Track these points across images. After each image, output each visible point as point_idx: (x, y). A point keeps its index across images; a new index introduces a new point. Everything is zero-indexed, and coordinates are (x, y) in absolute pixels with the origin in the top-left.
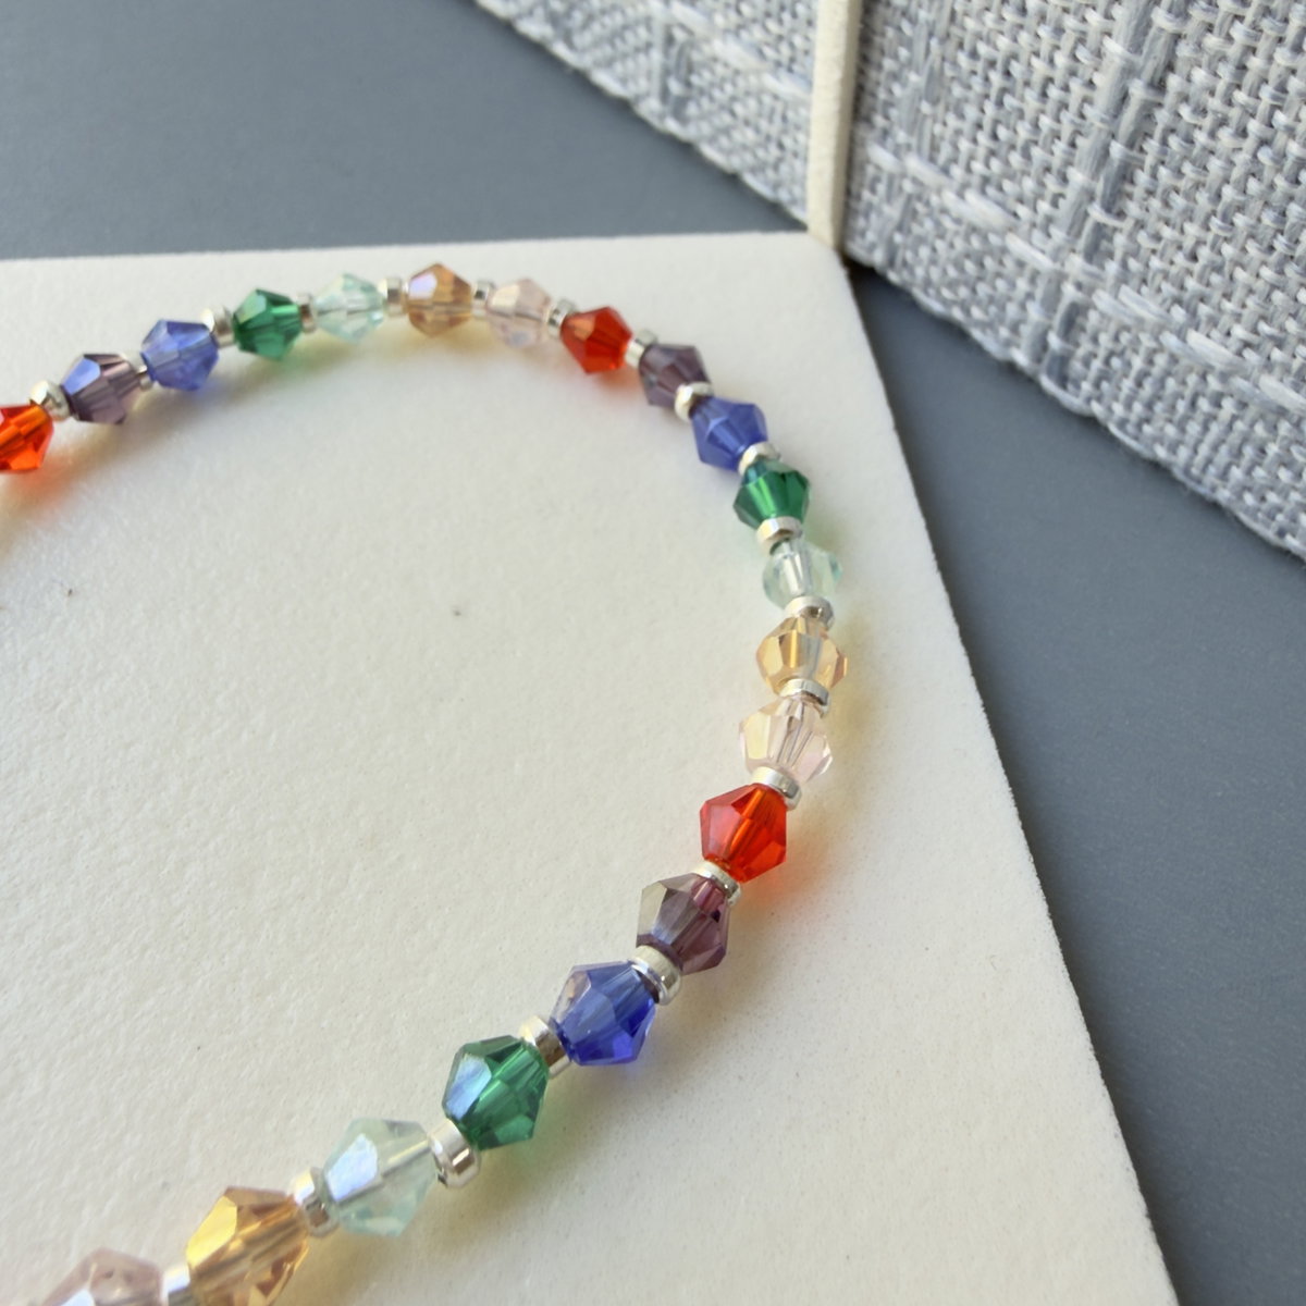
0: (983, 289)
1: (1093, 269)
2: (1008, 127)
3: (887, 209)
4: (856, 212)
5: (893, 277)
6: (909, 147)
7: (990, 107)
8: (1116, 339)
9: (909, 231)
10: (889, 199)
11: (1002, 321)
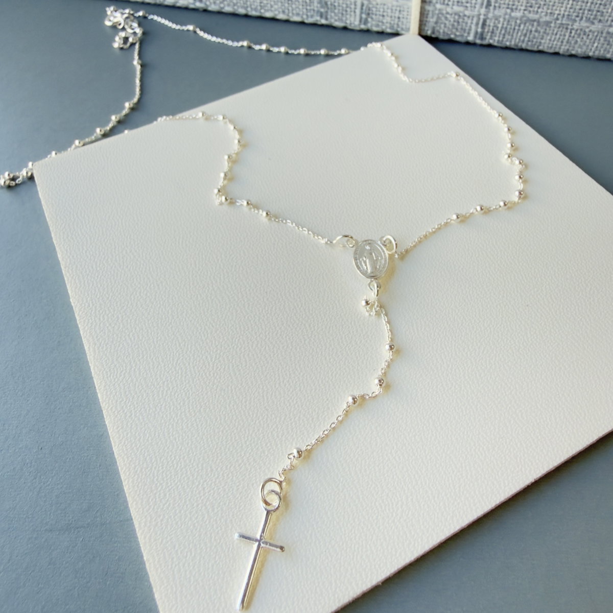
0: (459, 27)
1: (487, 10)
3: (431, 20)
4: (422, 25)
5: (433, 36)
6: (437, 3)
8: (494, 23)
9: (438, 23)
10: (432, 17)
11: (465, 32)
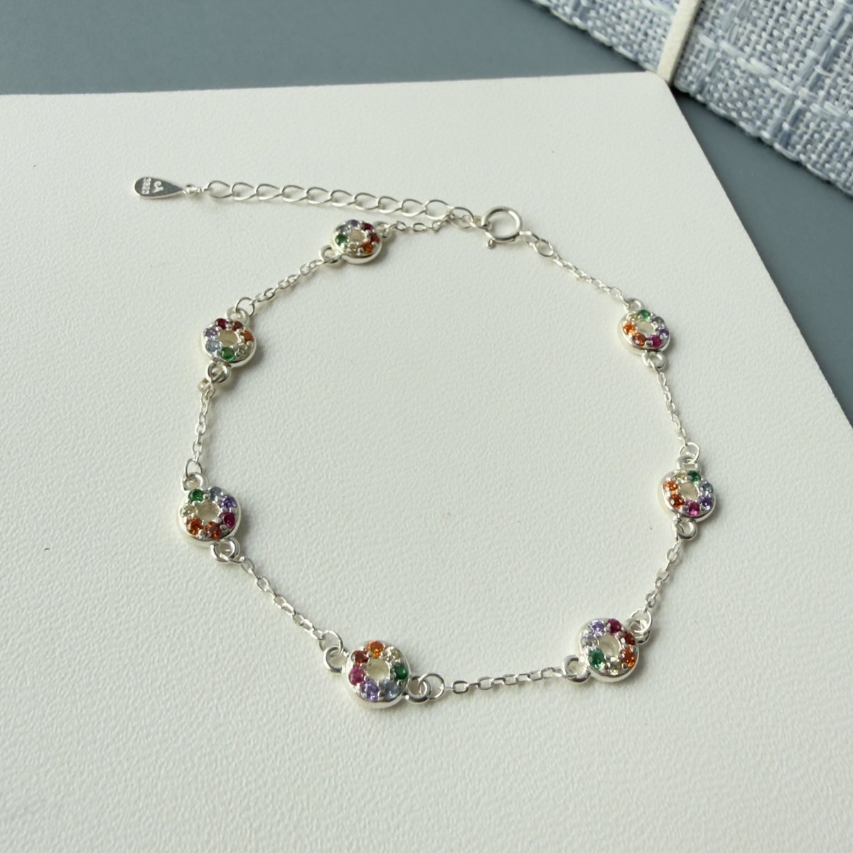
0: (750, 103)
1: (812, 94)
2: (779, 31)
3: (704, 66)
4: (685, 66)
5: (699, 97)
6: (723, 38)
7: (771, 22)
8: (819, 125)
9: (715, 76)
10: (706, 61)
11: (758, 118)
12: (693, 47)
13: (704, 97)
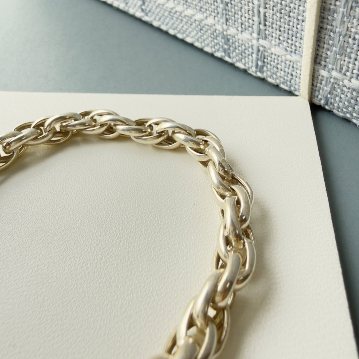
12: (318, 78)
13: (329, 106)
